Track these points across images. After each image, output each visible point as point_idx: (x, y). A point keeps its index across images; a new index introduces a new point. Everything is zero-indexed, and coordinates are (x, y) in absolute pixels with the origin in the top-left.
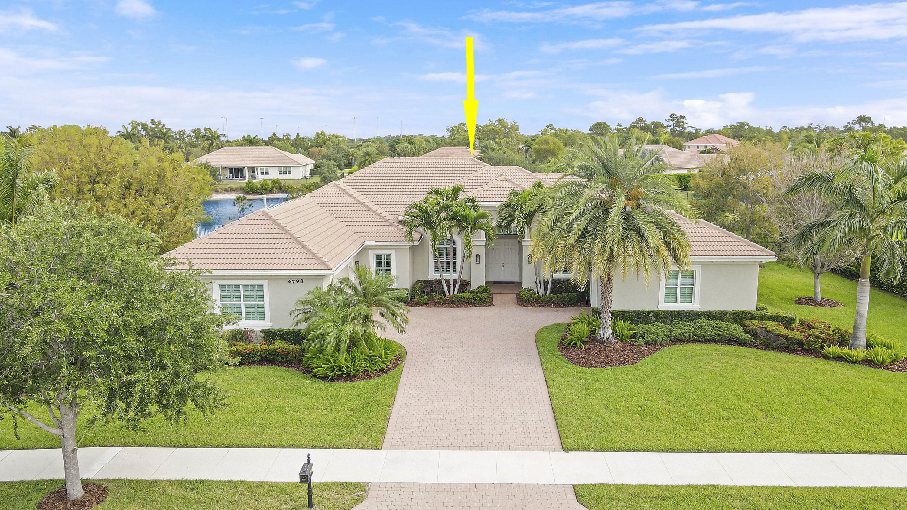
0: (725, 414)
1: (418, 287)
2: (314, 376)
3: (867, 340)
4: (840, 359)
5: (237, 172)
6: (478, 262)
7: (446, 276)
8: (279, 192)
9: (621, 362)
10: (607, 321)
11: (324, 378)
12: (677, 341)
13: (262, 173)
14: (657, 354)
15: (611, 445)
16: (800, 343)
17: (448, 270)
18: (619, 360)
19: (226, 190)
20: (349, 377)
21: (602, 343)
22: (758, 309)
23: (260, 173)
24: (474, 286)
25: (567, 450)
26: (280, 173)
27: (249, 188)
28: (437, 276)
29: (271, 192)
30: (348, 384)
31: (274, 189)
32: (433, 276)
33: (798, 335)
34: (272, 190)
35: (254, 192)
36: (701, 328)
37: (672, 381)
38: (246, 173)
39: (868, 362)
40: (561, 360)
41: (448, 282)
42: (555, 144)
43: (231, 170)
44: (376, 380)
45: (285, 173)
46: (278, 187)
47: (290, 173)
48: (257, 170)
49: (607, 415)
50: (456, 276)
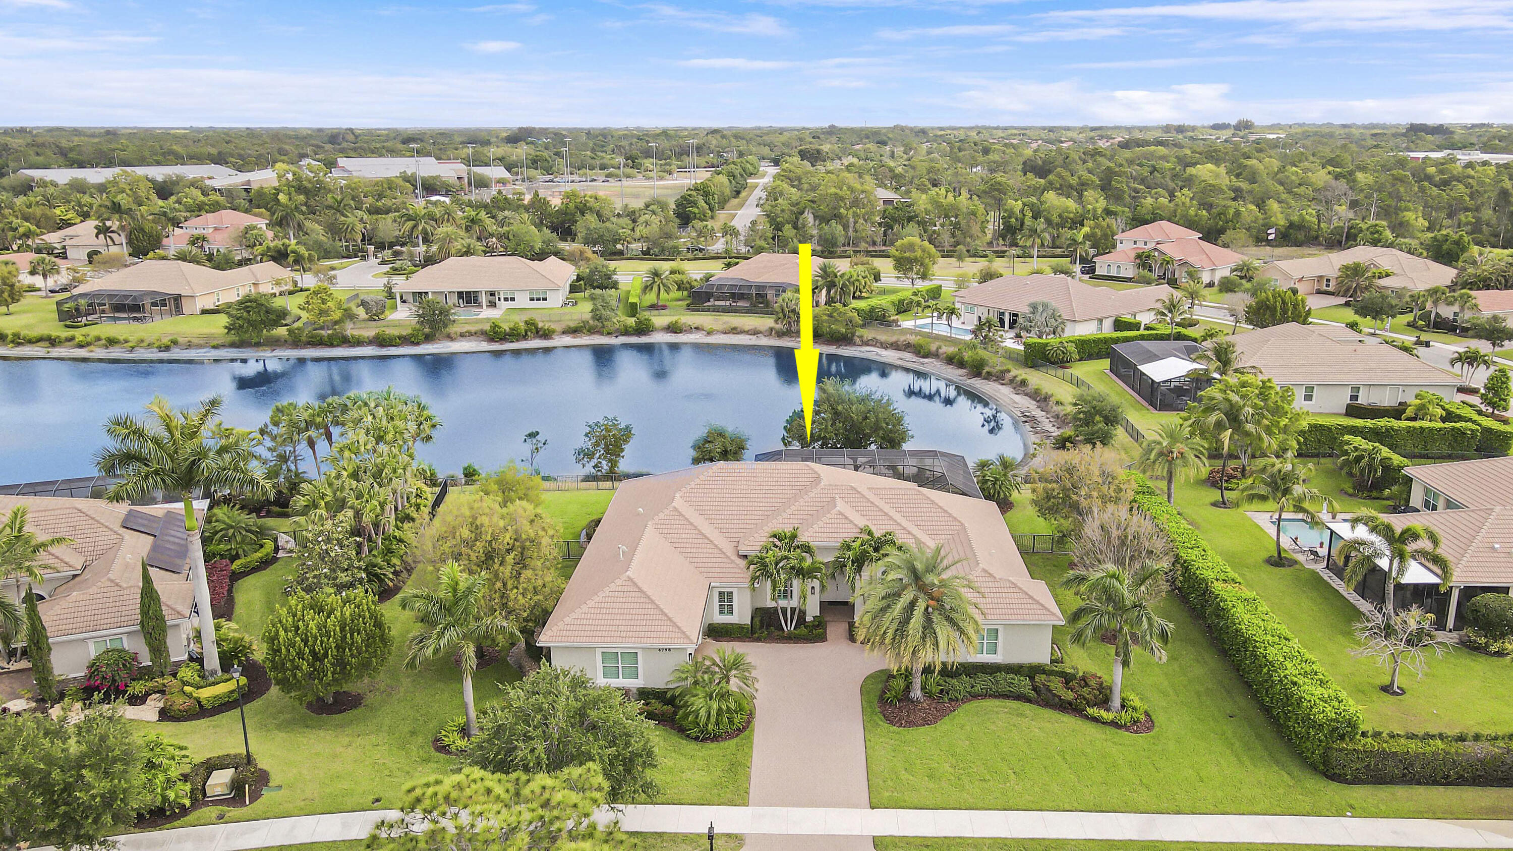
0: (988, 777)
1: (757, 620)
2: (688, 736)
3: (1123, 699)
4: (1096, 720)
5: (469, 298)
6: (813, 594)
7: (783, 603)
8: (534, 338)
9: (926, 722)
10: (917, 682)
11: (696, 739)
12: (975, 696)
13: (506, 299)
14: (956, 712)
15: (903, 804)
16: (1070, 704)
17: (785, 597)
18: (923, 719)
19: (462, 335)
20: (715, 738)
21: (913, 702)
22: (1052, 661)
23: (502, 299)
24: (809, 618)
25: (872, 808)
26: (532, 299)
27: (495, 333)
28: (773, 604)
29: (525, 337)
30: (713, 745)
31: (529, 333)
32: (770, 604)
33: (1069, 696)
34: (526, 334)
35: (501, 339)
36: (997, 682)
37: (960, 742)
38: (484, 299)
39: (1114, 724)
40: (879, 719)
41: (784, 610)
42: (924, 251)
43: (460, 294)
44: (735, 741)
45: (538, 299)
46: (534, 331)
47: (545, 299)
48: (499, 293)
49: (904, 775)
50: (794, 603)
